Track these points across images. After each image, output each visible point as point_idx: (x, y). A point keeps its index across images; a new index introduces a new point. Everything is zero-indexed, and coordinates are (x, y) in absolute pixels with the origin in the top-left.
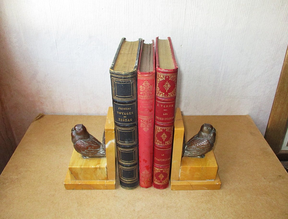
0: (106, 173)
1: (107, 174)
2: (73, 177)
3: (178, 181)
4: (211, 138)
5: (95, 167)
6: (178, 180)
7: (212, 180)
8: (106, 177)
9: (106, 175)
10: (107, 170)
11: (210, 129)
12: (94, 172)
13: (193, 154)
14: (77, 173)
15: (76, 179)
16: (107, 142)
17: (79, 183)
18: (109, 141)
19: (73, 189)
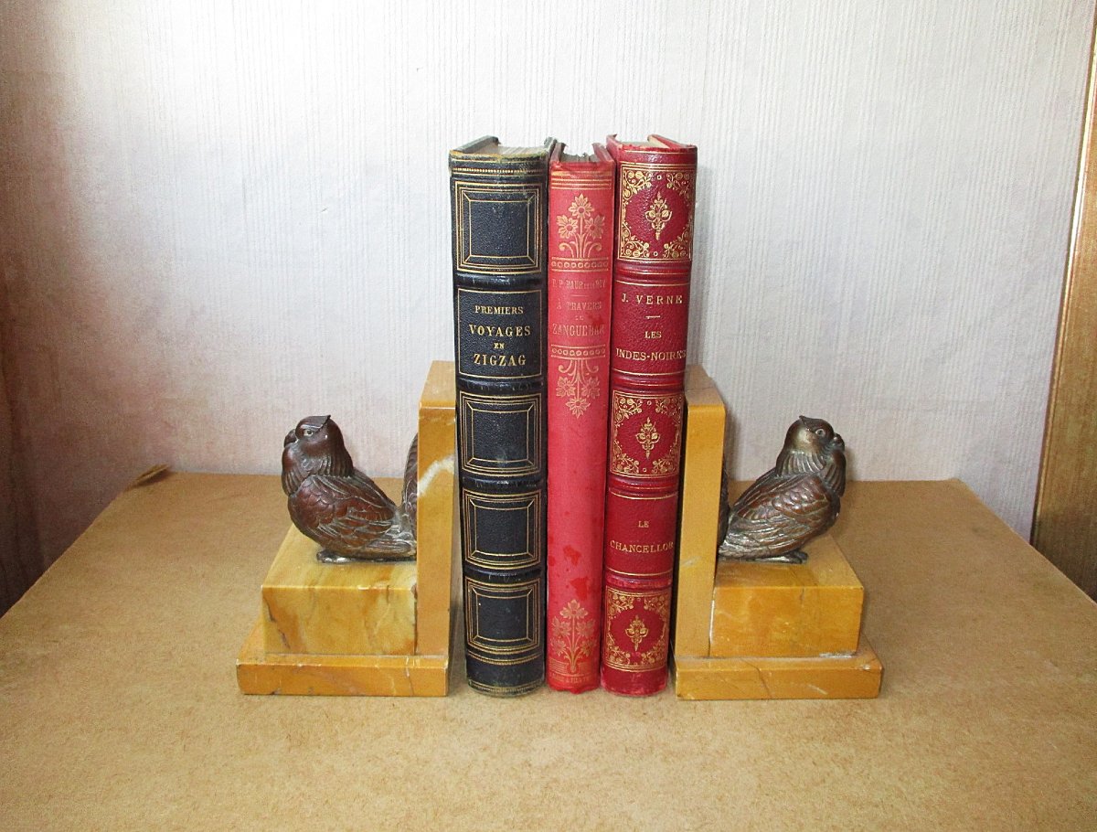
0: (413, 618)
1: (416, 625)
2: (278, 636)
3: (705, 660)
4: (826, 470)
5: (367, 588)
6: (704, 657)
7: (844, 653)
8: (412, 637)
9: (412, 629)
10: (416, 604)
11: (824, 433)
12: (365, 612)
13: (762, 545)
14: (296, 617)
15: (289, 647)
16: (425, 469)
17: (301, 662)
18: (431, 463)
19: (273, 694)
